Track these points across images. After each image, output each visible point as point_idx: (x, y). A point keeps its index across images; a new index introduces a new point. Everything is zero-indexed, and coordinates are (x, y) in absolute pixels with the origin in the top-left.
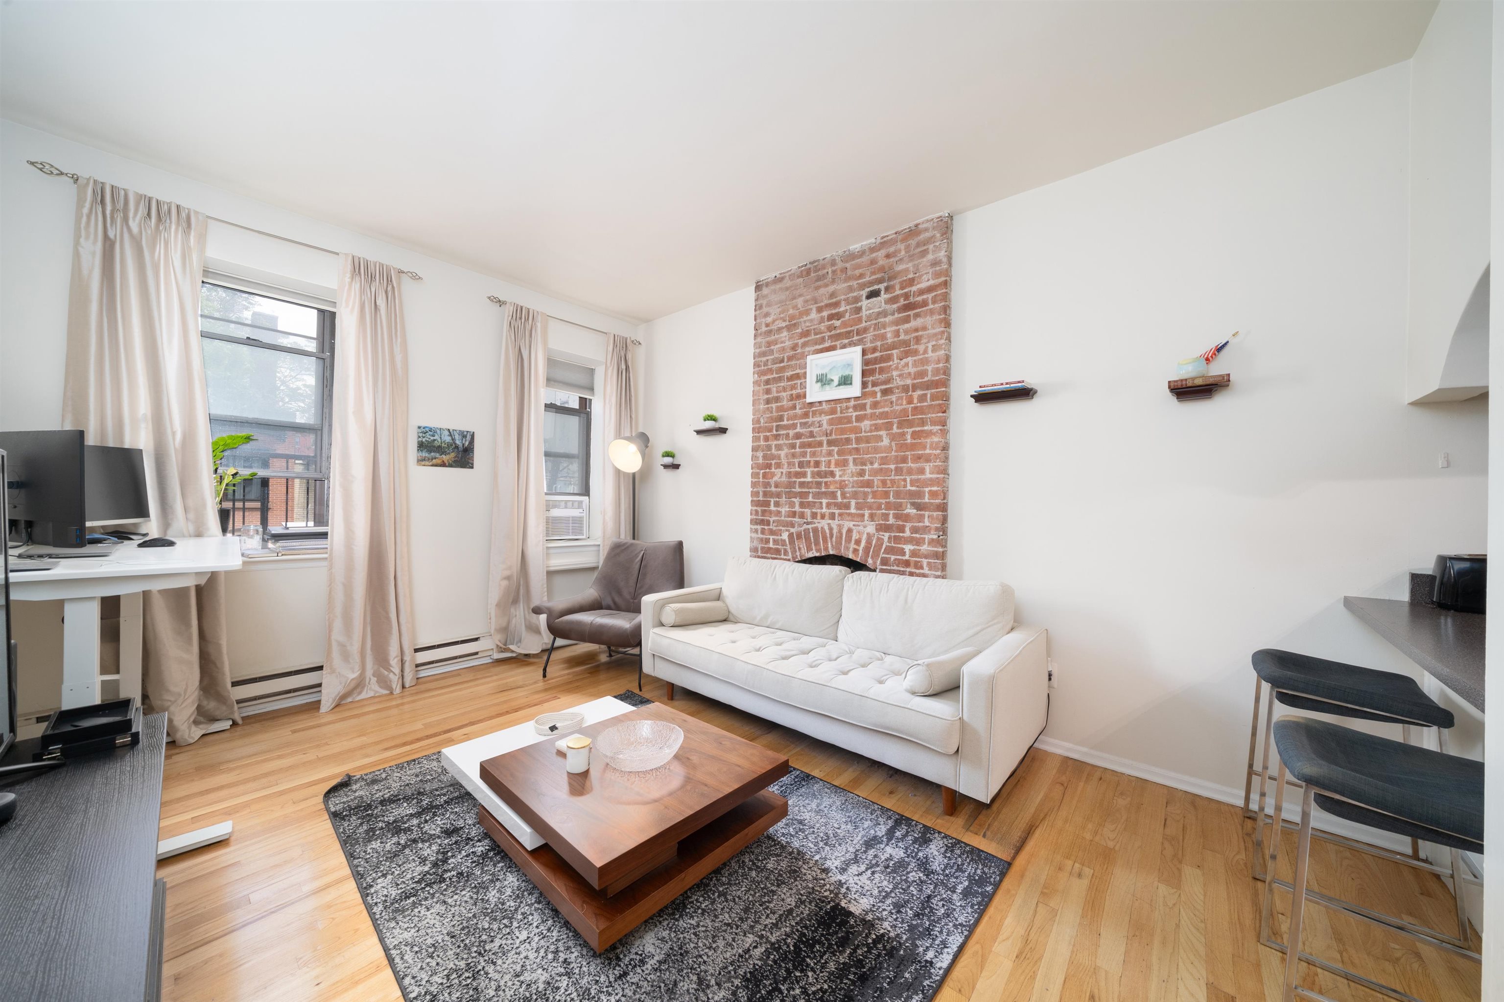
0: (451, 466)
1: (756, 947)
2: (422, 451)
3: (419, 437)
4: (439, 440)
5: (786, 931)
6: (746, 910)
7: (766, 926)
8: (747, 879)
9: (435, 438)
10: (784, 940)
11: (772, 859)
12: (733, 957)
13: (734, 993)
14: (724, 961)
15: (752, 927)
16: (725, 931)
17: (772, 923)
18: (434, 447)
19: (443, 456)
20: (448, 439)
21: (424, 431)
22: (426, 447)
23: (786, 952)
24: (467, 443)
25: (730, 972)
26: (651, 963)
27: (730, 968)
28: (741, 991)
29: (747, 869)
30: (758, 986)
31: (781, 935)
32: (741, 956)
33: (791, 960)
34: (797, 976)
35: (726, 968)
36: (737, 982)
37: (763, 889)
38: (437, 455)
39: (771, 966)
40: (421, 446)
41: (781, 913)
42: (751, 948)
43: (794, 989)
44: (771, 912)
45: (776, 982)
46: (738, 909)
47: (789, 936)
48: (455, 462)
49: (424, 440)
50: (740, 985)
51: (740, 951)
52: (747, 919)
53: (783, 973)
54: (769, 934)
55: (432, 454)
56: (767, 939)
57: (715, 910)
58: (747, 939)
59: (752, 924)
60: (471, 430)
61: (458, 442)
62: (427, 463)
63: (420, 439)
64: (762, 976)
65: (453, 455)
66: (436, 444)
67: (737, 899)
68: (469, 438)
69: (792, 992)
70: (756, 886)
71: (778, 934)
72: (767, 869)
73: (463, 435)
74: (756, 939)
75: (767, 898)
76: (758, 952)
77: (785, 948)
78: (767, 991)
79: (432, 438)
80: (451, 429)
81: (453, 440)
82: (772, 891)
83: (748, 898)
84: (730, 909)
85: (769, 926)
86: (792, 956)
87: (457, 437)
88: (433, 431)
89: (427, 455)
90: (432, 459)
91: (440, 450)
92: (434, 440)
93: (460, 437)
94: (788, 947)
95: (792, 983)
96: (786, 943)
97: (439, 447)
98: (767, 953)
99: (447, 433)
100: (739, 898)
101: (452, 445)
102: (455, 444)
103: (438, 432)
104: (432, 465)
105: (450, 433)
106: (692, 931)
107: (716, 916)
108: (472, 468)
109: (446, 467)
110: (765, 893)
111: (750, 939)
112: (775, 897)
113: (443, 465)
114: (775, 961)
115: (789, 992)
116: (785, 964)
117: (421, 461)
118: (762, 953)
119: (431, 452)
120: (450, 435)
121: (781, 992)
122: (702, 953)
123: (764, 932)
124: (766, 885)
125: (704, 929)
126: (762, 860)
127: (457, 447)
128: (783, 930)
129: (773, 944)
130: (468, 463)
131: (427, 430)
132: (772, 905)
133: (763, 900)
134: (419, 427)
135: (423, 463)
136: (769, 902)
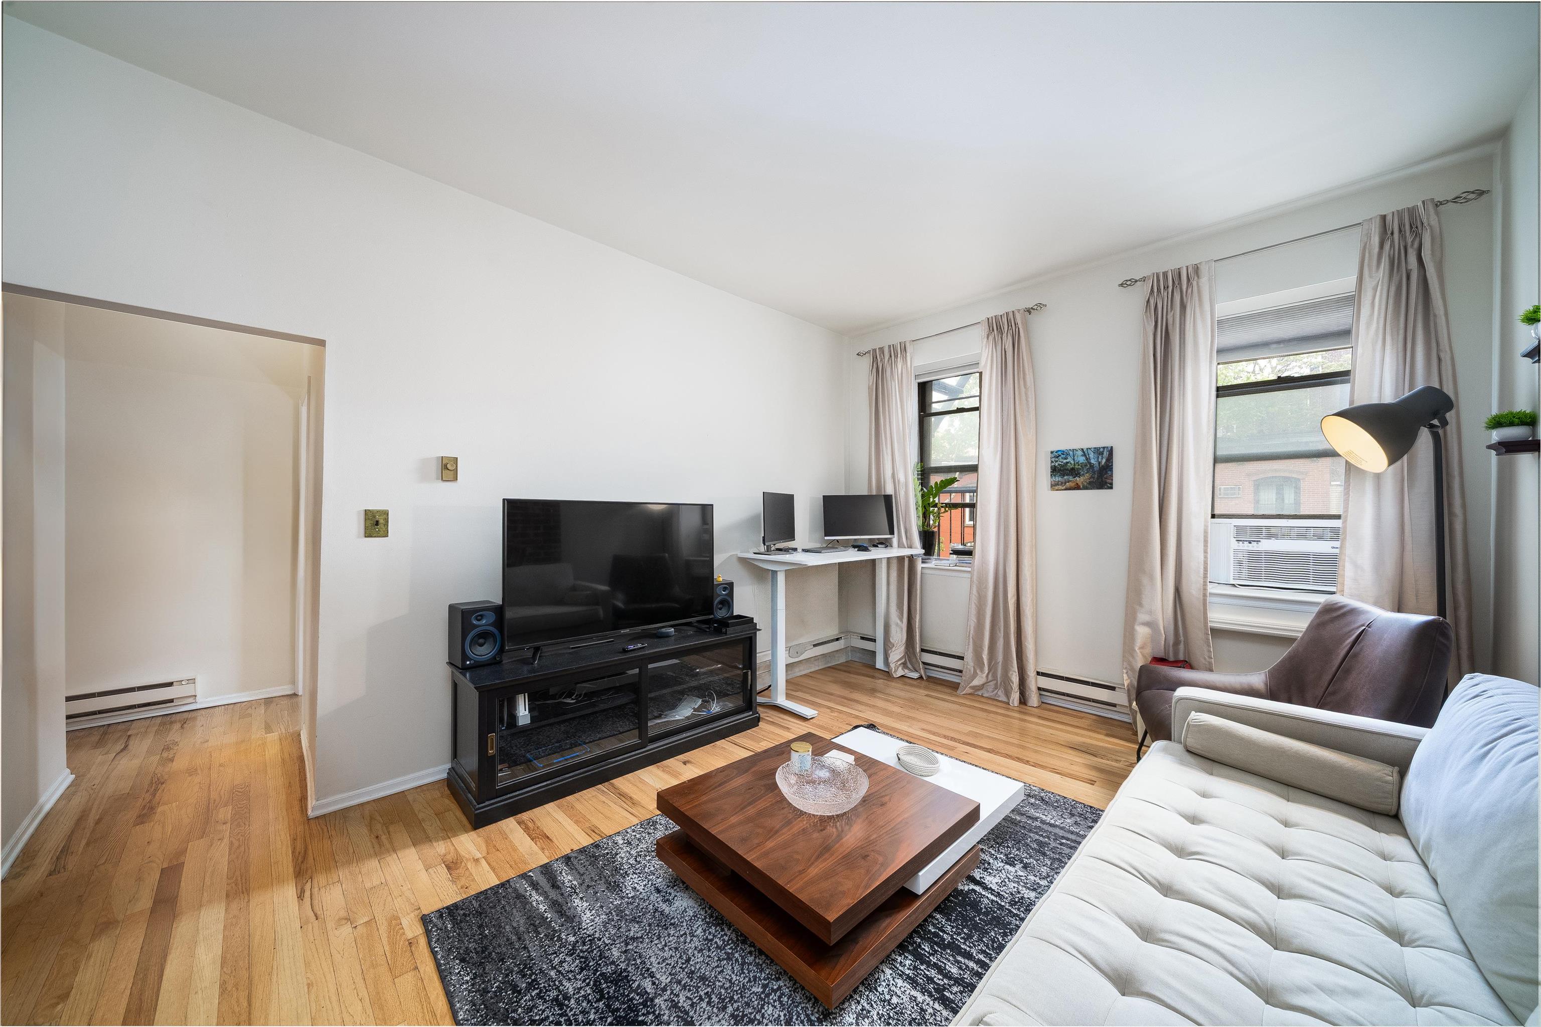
0: (1085, 488)
1: (654, 983)
2: (1055, 476)
3: (1052, 462)
4: (1072, 462)
5: (663, 1015)
6: (703, 978)
7: (678, 996)
8: (750, 981)
9: (1068, 461)
10: (654, 1013)
11: (782, 1014)
12: (649, 964)
13: (613, 963)
14: (648, 956)
15: (679, 982)
16: (681, 957)
17: (679, 1002)
18: (1067, 470)
19: (1078, 479)
20: (1082, 459)
21: (1056, 455)
22: (1060, 470)
23: (638, 1011)
24: (1104, 461)
25: (635, 960)
26: (664, 907)
27: (639, 961)
28: (613, 969)
29: (766, 982)
30: (611, 982)
31: (660, 1009)
32: (648, 969)
33: (626, 1015)
34: (607, 1018)
35: (640, 957)
36: (623, 966)
37: (732, 998)
38: (1071, 478)
39: (628, 995)
40: (1055, 470)
41: (691, 1014)
42: (654, 979)
43: (595, 1013)
44: (693, 1003)
45: (609, 998)
46: (706, 971)
47: (657, 1017)
48: (1090, 483)
49: (1057, 465)
50: (619, 967)
51: (654, 970)
52: (692, 979)
53: (617, 1005)
54: (666, 997)
55: (1066, 477)
56: (659, 994)
57: (709, 950)
58: (664, 977)
59: (683, 982)
60: (1108, 445)
61: (1092, 461)
62: (1060, 487)
63: (1053, 464)
64: (620, 987)
65: (1087, 476)
66: (1070, 466)
67: (719, 969)
68: (1106, 454)
69: (593, 1010)
70: (736, 991)
71: (664, 1007)
72: (763, 1006)
73: (1098, 451)
74: (663, 985)
75: (717, 1000)
76: (648, 985)
77: (645, 1011)
78: (604, 988)
79: (1065, 461)
80: (1085, 447)
81: (1087, 459)
82: (724, 1008)
83: (720, 981)
84: (707, 963)
85: (676, 999)
86: (630, 1017)
87: (1092, 455)
88: (1064, 454)
89: (1060, 479)
90: (1065, 483)
91: (1074, 472)
92: (1067, 463)
93: (1096, 455)
94: (643, 1015)
95: (602, 1013)
96: (649, 1013)
97: (1073, 469)
98: (643, 993)
99: (1080, 453)
100: (722, 971)
101: (1086, 465)
102: (1090, 463)
103: (1071, 453)
104: (1066, 489)
105: (1084, 452)
106: (688, 932)
107: (701, 951)
108: (1111, 488)
109: (1081, 489)
110: (724, 999)
111: (664, 979)
112: (715, 1010)
113: (1077, 487)
114: (632, 999)
115: (595, 1008)
116: (625, 1009)
117: (1054, 486)
118: (645, 989)
119: (1064, 476)
120: (1084, 455)
121: (598, 1001)
122: (662, 940)
123: (669, 992)
124: (736, 1002)
125: (688, 940)
126: (781, 1002)
127: (1092, 466)
128: (667, 1012)
129: (652, 1000)
130: (1106, 483)
131: (1060, 453)
132: (704, 1005)
133: (713, 996)
134: (1052, 452)
135: (1057, 488)
136: (709, 1003)
